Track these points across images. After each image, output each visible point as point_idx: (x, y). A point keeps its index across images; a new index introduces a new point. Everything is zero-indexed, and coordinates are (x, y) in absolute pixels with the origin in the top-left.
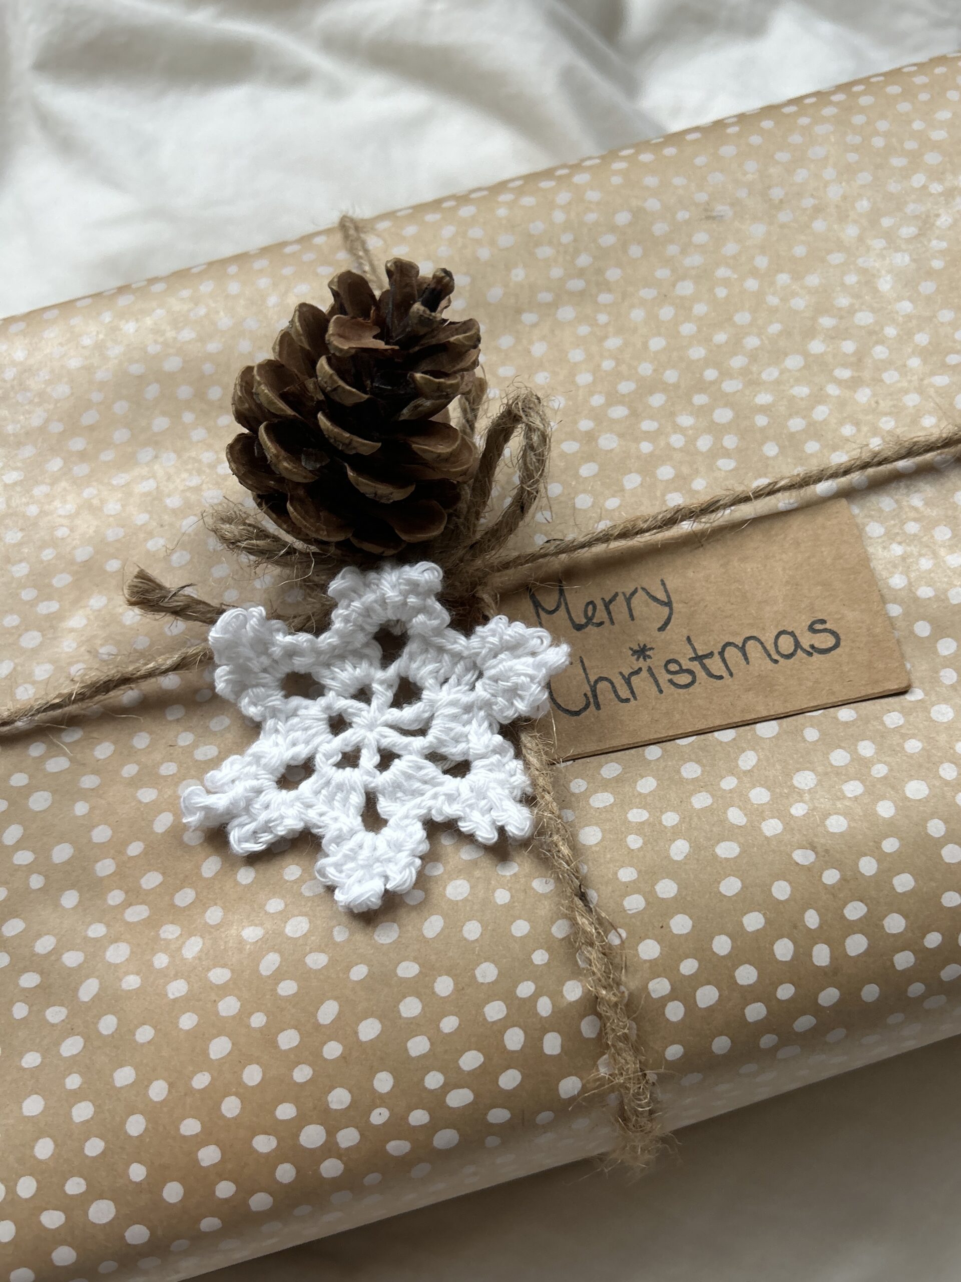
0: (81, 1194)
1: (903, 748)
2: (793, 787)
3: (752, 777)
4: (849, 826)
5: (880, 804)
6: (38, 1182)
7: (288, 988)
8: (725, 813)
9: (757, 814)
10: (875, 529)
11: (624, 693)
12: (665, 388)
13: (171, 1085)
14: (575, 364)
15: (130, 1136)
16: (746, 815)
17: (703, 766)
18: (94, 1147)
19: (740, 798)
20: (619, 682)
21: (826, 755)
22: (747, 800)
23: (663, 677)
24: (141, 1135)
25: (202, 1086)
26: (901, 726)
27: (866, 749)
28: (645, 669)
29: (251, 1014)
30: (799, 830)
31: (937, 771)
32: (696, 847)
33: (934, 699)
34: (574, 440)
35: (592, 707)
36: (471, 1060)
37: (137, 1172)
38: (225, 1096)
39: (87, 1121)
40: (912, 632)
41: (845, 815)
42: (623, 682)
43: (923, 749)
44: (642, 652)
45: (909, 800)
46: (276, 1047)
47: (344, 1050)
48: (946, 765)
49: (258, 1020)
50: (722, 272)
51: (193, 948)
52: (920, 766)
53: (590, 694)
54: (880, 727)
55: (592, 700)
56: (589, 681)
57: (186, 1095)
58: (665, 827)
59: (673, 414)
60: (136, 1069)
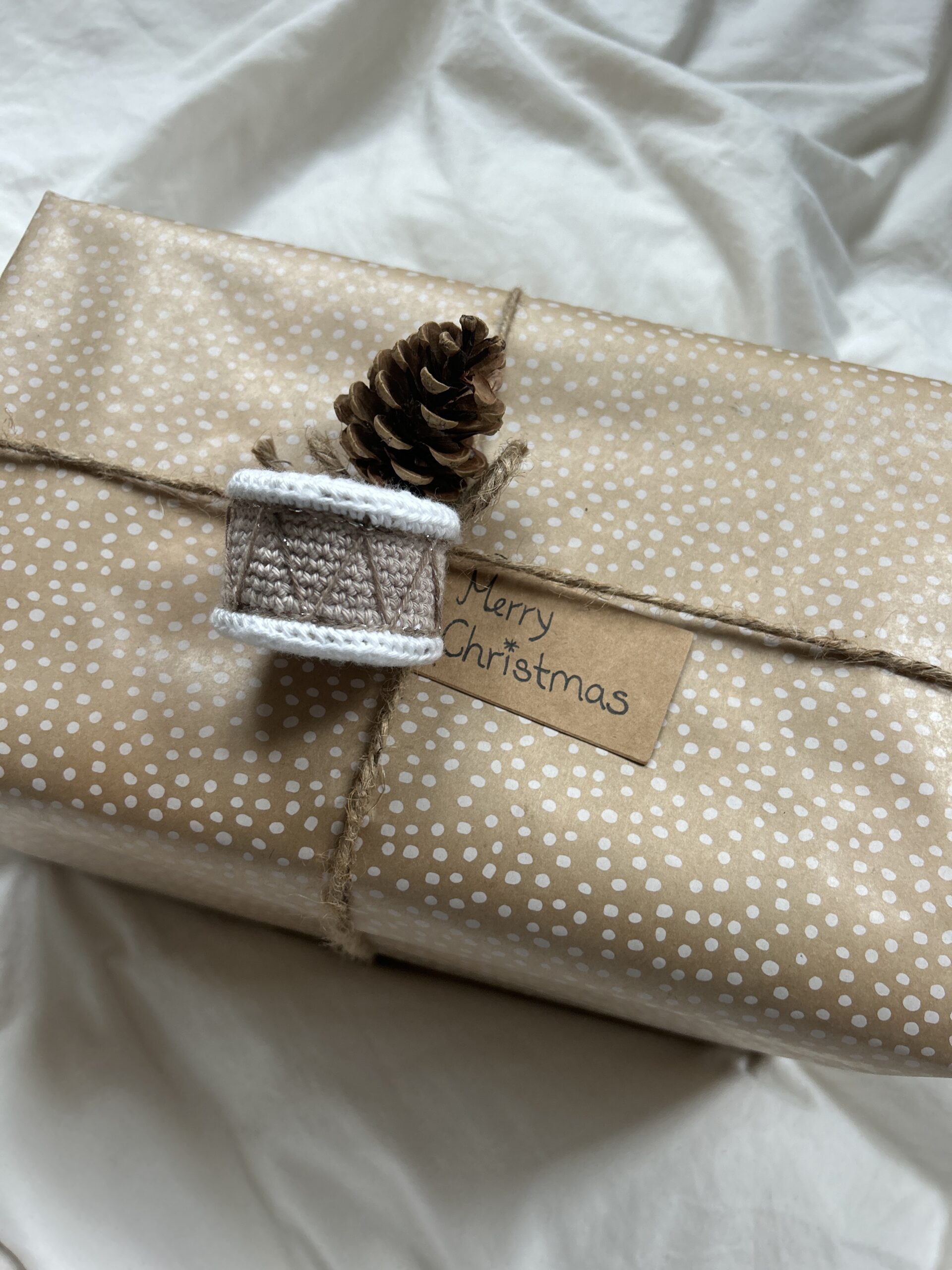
0: (25, 745)
1: (620, 789)
2: (541, 771)
3: (521, 752)
4: (555, 811)
5: (583, 810)
6: (8, 725)
7: (195, 706)
8: (492, 761)
9: (509, 772)
10: (698, 656)
11: (484, 661)
12: (633, 500)
13: (103, 718)
14: (590, 455)
15: (66, 731)
16: (502, 769)
17: (500, 728)
18: (46, 725)
19: (506, 758)
20: (486, 653)
21: (573, 765)
22: (510, 762)
23: (512, 666)
24: (72, 735)
25: (118, 729)
26: (629, 777)
27: (599, 776)
28: (505, 656)
29: (167, 708)
30: (526, 796)
31: (630, 814)
32: (462, 769)
33: (660, 772)
34: (558, 500)
35: (461, 657)
36: (263, 804)
37: (59, 752)
38: (126, 742)
39: (52, 710)
40: (676, 728)
41: (557, 803)
42: (488, 655)
43: (631, 797)
44: (511, 645)
45: (601, 819)
46: (169, 733)
47: (201, 757)
48: (638, 814)
49: (168, 713)
50: (718, 449)
51: (161, 656)
52: (622, 805)
53: (465, 649)
54: (616, 769)
55: (463, 653)
56: (469, 642)
57: (108, 728)
58: (453, 748)
59: (626, 518)
60: (92, 699)
